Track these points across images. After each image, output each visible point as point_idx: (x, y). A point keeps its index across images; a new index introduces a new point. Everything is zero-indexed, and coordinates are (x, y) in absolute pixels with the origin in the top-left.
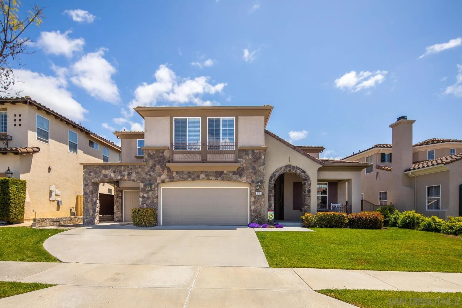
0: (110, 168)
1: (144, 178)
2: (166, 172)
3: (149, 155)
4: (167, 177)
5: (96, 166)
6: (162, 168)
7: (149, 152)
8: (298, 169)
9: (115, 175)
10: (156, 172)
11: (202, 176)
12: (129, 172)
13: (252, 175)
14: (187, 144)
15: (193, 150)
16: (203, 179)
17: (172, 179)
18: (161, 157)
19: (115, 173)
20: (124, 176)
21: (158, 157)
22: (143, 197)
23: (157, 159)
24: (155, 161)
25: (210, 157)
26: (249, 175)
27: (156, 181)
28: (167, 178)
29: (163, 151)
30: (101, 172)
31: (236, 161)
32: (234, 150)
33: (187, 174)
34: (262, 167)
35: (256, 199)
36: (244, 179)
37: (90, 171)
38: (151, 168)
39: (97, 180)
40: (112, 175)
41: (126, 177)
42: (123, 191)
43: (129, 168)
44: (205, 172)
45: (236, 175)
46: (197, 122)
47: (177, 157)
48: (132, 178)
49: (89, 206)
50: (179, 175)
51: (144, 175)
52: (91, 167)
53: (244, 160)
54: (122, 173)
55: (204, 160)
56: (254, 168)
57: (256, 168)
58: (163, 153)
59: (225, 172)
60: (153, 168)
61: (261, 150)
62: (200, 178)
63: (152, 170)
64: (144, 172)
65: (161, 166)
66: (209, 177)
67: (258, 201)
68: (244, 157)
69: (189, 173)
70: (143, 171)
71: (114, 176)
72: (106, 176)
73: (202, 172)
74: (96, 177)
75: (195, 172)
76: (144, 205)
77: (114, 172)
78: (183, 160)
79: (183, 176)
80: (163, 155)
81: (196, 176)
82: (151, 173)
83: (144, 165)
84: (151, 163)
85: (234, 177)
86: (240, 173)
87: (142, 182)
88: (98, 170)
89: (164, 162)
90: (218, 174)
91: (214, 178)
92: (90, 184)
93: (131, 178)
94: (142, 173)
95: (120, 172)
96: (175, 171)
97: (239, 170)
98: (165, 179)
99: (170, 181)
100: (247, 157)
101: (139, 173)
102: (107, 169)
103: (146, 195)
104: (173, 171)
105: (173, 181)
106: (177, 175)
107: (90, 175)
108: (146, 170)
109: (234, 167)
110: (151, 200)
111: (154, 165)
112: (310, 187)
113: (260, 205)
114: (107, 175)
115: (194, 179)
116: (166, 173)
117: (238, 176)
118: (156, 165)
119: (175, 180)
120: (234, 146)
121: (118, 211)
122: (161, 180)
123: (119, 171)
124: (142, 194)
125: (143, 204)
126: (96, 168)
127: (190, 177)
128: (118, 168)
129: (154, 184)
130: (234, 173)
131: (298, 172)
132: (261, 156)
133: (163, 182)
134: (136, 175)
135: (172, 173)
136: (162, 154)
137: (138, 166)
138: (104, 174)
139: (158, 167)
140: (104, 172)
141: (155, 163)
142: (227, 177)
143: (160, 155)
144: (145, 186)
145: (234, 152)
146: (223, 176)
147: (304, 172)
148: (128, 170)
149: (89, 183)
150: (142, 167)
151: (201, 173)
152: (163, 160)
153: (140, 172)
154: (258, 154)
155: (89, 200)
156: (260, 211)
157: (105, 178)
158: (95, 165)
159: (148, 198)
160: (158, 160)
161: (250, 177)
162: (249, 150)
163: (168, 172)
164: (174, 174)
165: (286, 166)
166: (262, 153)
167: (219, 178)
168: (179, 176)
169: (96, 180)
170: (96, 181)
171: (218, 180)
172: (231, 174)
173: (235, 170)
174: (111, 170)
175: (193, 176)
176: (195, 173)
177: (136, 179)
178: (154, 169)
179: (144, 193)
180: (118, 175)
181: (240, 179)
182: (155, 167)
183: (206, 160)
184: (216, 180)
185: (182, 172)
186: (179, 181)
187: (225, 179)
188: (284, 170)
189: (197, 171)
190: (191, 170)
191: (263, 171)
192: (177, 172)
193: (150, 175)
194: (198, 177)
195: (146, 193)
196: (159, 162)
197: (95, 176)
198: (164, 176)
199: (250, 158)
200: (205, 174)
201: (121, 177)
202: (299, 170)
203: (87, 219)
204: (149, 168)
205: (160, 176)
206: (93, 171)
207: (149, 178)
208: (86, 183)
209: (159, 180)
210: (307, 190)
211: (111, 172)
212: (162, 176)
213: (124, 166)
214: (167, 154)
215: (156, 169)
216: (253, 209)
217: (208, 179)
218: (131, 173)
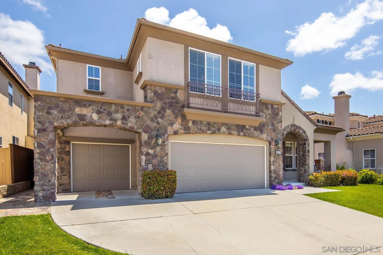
0: (90, 105)
1: (148, 126)
2: (179, 120)
3: (156, 93)
4: (181, 127)
5: (62, 99)
6: (174, 114)
7: (156, 89)
8: (301, 128)
9: (100, 118)
10: (166, 119)
11: (223, 129)
12: (124, 115)
13: (272, 132)
14: (206, 86)
15: (212, 95)
16: (224, 133)
17: (187, 131)
18: (173, 98)
19: (100, 115)
20: (116, 120)
21: (168, 98)
22: (147, 154)
23: (167, 101)
24: (165, 103)
25: (231, 106)
26: (269, 132)
27: (166, 131)
28: (181, 129)
29: (175, 90)
30: (71, 110)
31: (257, 115)
32: (255, 102)
33: (205, 126)
34: (280, 124)
35: (275, 159)
36: (264, 136)
37: (50, 107)
38: (159, 112)
39: (65, 123)
40: (95, 117)
41: (119, 123)
42: (72, 142)
43: (124, 109)
44: (227, 125)
45: (257, 130)
46: (217, 61)
47: (194, 101)
48: (130, 124)
49: (49, 168)
50: (196, 125)
51: (149, 122)
52: (53, 99)
53: (265, 115)
54: (113, 115)
55: (224, 109)
56: (273, 125)
57: (274, 125)
58: (176, 92)
59: (247, 126)
60: (161, 113)
61: (279, 106)
62: (221, 131)
63: (160, 115)
64: (148, 118)
65: (172, 111)
66: (230, 131)
67: (277, 160)
68: (265, 111)
69: (209, 124)
70: (146, 115)
71: (98, 119)
72: (82, 117)
73: (223, 124)
74: (62, 118)
75: (214, 123)
76: (149, 165)
77: (99, 112)
78: (205, 107)
79: (201, 127)
80: (176, 96)
81: (217, 128)
82: (159, 120)
83: (149, 108)
84: (159, 105)
85: (256, 133)
86: (260, 128)
87: (145, 132)
88: (66, 106)
89: (177, 106)
90: (240, 129)
91: (236, 133)
92: (51, 129)
93: (127, 124)
94: (145, 118)
95: (109, 114)
96: (191, 120)
97: (260, 126)
98: (178, 130)
99: (185, 133)
100: (267, 112)
101: (140, 118)
102: (85, 106)
103: (151, 151)
104: (189, 120)
105: (189, 133)
106: (194, 126)
107: (48, 113)
108: (152, 115)
109: (256, 121)
110: (159, 159)
111: (163, 109)
112: (309, 148)
113: (279, 165)
114: (85, 116)
115: (213, 133)
116: (180, 122)
117: (259, 132)
118: (166, 109)
119: (191, 131)
120: (255, 97)
121: (63, 175)
122: (173, 131)
123: (106, 112)
124: (146, 150)
125: (147, 164)
126: (63, 102)
127: (209, 129)
128: (105, 107)
129: (164, 135)
130: (255, 129)
131: (301, 131)
132: (279, 112)
133: (176, 133)
134: (137, 121)
135: (188, 122)
136: (174, 95)
137: (140, 107)
138: (79, 115)
139: (168, 112)
140: (78, 110)
141: (164, 105)
142: (249, 132)
143: (171, 96)
144: (150, 138)
145: (255, 105)
146: (244, 131)
147: (305, 132)
148: (123, 112)
149: (48, 128)
150: (145, 109)
151: (222, 126)
152: (175, 103)
153: (142, 117)
154: (277, 109)
155: (47, 157)
156: (279, 172)
157: (81, 121)
158: (60, 97)
159: (155, 156)
160: (169, 102)
161: (270, 134)
162: (268, 104)
163: (182, 121)
164: (190, 124)
165: (292, 125)
166: (279, 109)
167: (241, 134)
168: (197, 127)
169: (62, 123)
170: (62, 125)
171: (239, 135)
172: (253, 129)
173: (257, 125)
174: (93, 108)
175: (214, 128)
176: (216, 125)
177: (136, 127)
178: (164, 115)
179: (149, 147)
180: (105, 118)
181: (261, 136)
182: (165, 112)
183: (227, 109)
184: (238, 135)
185: (201, 122)
186: (196, 133)
187: (247, 134)
188: (290, 129)
189: (218, 123)
190: (211, 120)
191: (281, 129)
192: (194, 122)
193: (158, 123)
194: (219, 130)
195: (152, 148)
196: (171, 105)
197: (60, 115)
198: (178, 126)
199: (270, 113)
200: (226, 127)
201: (111, 122)
202: (301, 130)
203: (43, 190)
204: (155, 112)
205: (172, 124)
206: (57, 106)
207: (156, 127)
208: (40, 126)
209: (170, 130)
210: (307, 150)
211: (92, 113)
212: (174, 125)
213: (115, 104)
214: (181, 95)
215: (166, 115)
216: (273, 169)
217: (230, 134)
218: (128, 117)
